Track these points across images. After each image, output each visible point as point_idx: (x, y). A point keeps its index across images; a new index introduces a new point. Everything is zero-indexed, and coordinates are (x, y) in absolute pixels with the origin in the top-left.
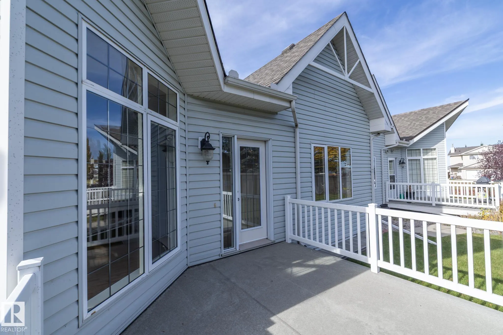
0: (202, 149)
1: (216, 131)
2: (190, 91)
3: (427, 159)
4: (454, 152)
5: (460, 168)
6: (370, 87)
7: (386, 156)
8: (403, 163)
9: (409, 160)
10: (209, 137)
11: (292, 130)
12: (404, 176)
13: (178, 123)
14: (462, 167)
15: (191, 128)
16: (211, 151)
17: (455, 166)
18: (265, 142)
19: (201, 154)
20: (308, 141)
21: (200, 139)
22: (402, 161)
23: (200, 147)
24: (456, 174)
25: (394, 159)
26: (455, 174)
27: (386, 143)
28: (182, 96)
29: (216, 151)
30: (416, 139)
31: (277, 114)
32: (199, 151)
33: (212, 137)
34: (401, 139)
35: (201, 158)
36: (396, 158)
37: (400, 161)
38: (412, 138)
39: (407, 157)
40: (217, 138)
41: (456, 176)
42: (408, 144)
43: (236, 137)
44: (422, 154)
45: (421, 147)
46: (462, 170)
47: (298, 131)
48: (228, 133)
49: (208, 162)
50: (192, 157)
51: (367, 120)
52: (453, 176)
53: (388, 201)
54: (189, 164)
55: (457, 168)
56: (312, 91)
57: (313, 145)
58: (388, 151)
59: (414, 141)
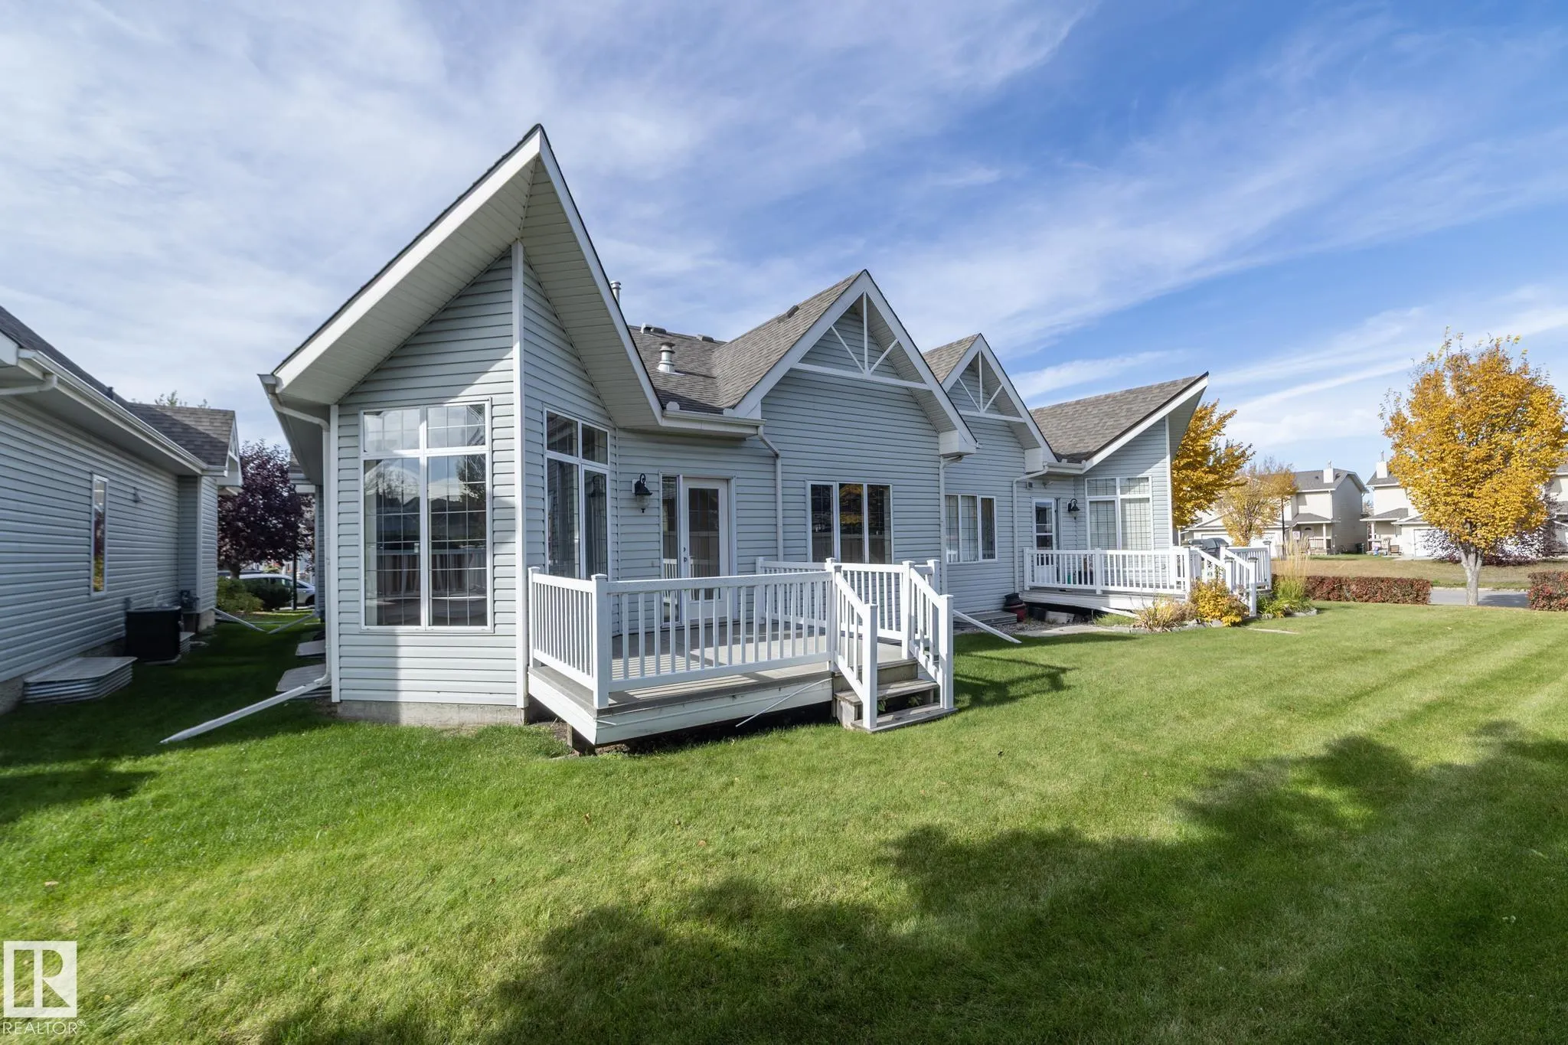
0: (636, 494)
1: (655, 471)
2: (622, 425)
3: (1130, 501)
4: (1386, 476)
5: (1399, 521)
6: (923, 382)
7: (1028, 495)
8: (1076, 509)
9: (1090, 502)
10: (644, 479)
11: (771, 461)
12: (1079, 538)
13: (608, 466)
14: (1403, 521)
15: (624, 469)
16: (647, 497)
17: (1386, 517)
18: (728, 480)
19: (636, 500)
20: (800, 477)
21: (635, 481)
22: (1073, 505)
23: (634, 491)
24: (1390, 539)
25: (1053, 501)
26: (1385, 540)
27: (1027, 467)
28: (613, 432)
29: (655, 495)
30: (1097, 459)
31: (745, 439)
32: (633, 496)
33: (649, 478)
34: (1059, 457)
35: (635, 505)
36: (1057, 500)
37: (1070, 505)
38: (1090, 455)
39: (1087, 497)
40: (655, 479)
41: (1387, 547)
42: (1081, 469)
43: (681, 476)
44: (1118, 491)
45: (1117, 475)
46: (1404, 529)
47: (779, 462)
48: (670, 472)
49: (643, 510)
50: (624, 504)
51: (934, 434)
52: (1378, 545)
53: (1028, 589)
54: (622, 512)
55: (1388, 524)
56: (811, 398)
57: (809, 484)
58: (1031, 485)
59: (1092, 462)
